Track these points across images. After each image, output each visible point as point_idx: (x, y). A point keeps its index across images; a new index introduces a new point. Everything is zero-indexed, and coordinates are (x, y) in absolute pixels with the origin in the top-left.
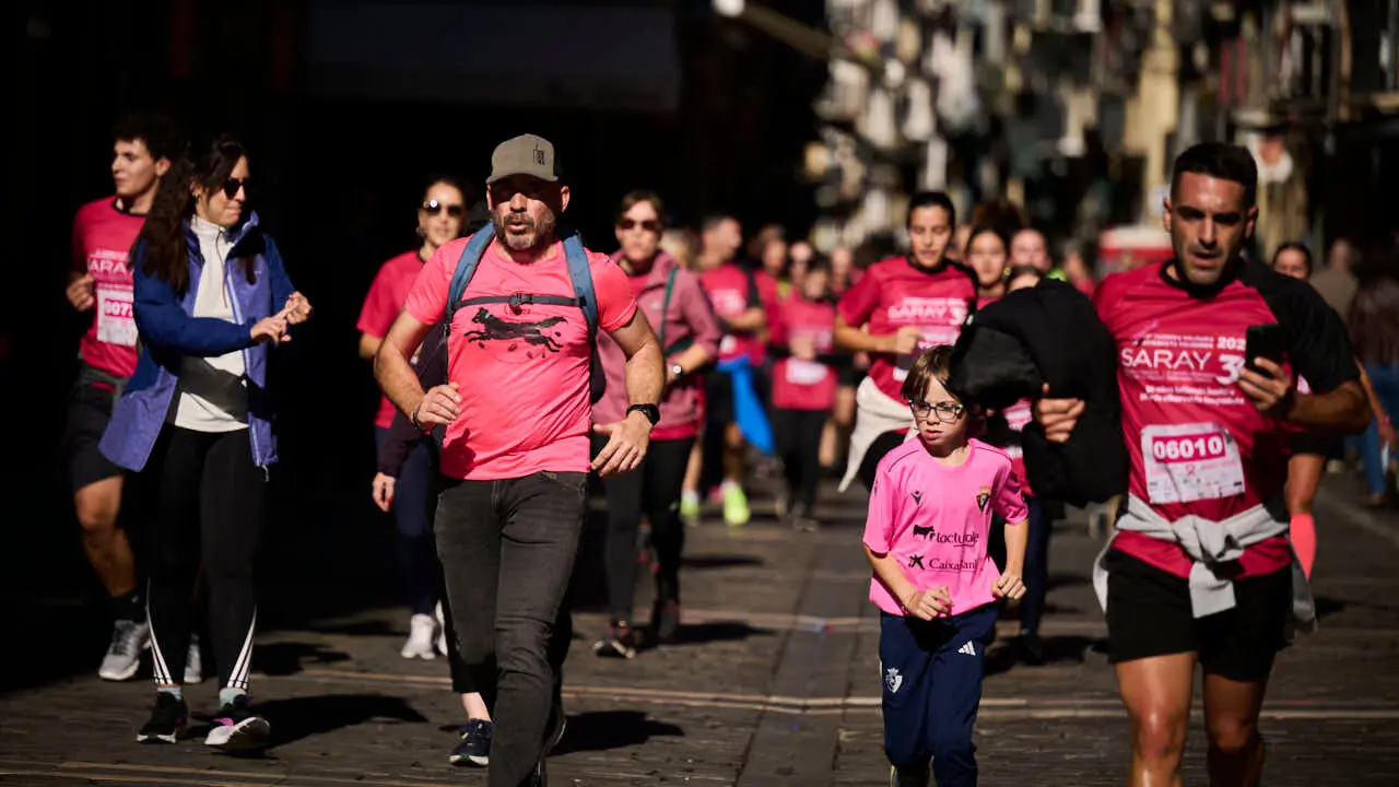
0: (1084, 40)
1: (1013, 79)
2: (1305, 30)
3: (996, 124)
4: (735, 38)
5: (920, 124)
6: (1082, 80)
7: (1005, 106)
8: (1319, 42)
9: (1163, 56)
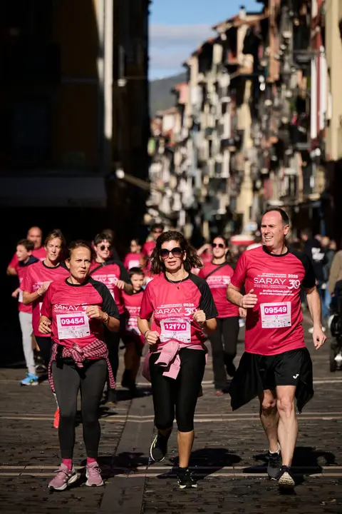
0: (224, 180)
1: (204, 192)
2: (289, 176)
3: (200, 206)
4: (122, 185)
5: (177, 206)
6: (224, 192)
7: (202, 200)
8: (293, 180)
9: (248, 184)
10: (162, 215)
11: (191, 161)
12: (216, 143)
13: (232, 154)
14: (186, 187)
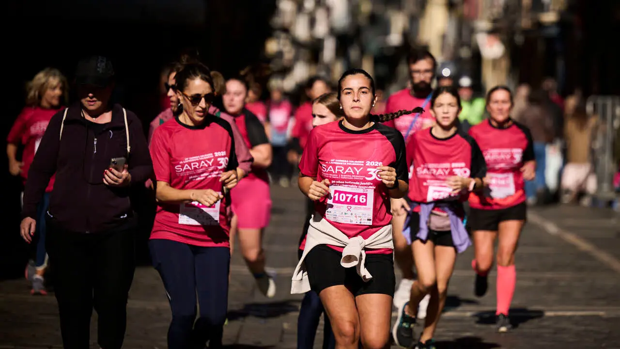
1: (366, 8)
3: (358, 30)
5: (321, 29)
6: (399, 7)
7: (362, 20)
10: (296, 43)
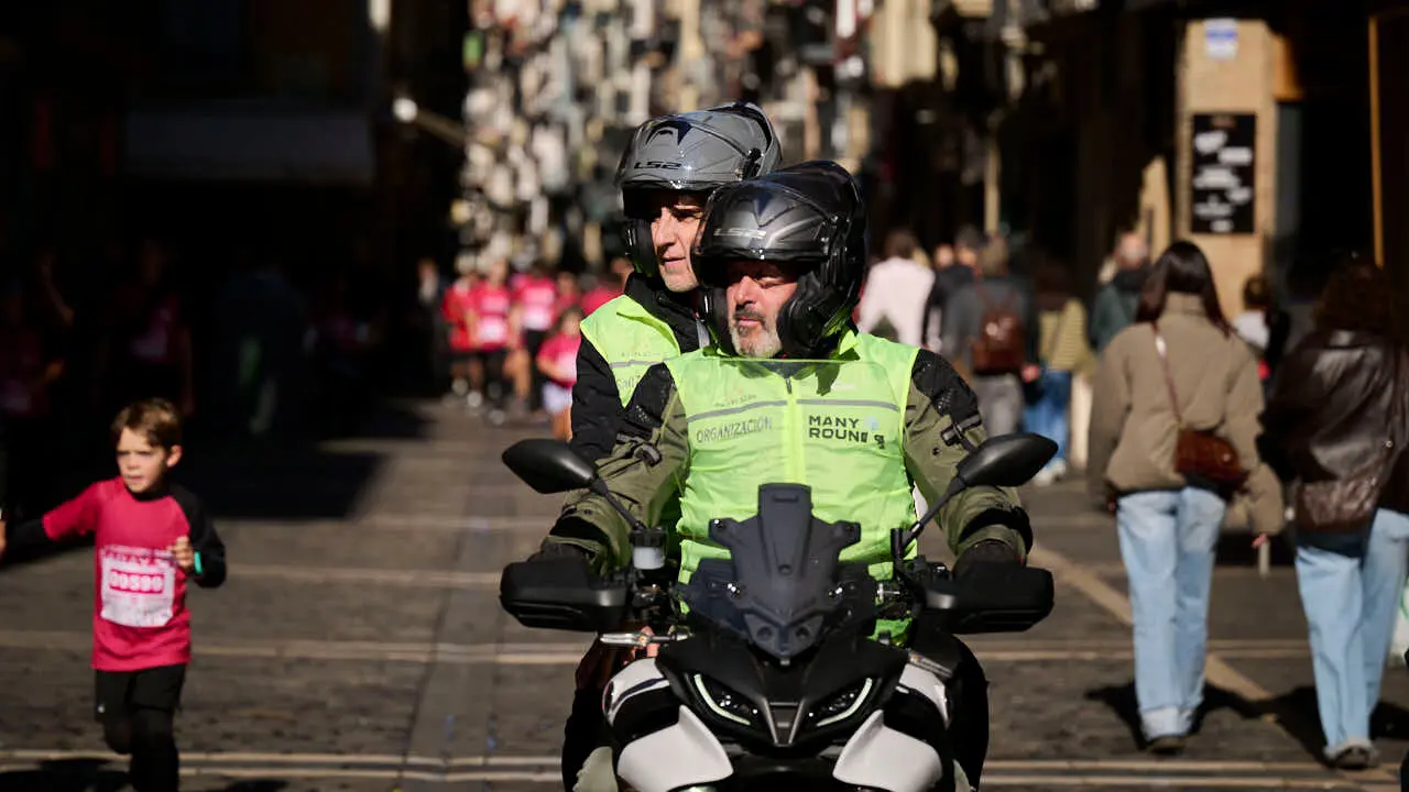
1: (589, 158)
2: (786, 123)
3: (579, 187)
5: (528, 188)
7: (584, 174)
8: (796, 131)
10: (494, 208)
11: (560, 86)
12: (619, 45)
13: (656, 72)
14: (548, 146)
